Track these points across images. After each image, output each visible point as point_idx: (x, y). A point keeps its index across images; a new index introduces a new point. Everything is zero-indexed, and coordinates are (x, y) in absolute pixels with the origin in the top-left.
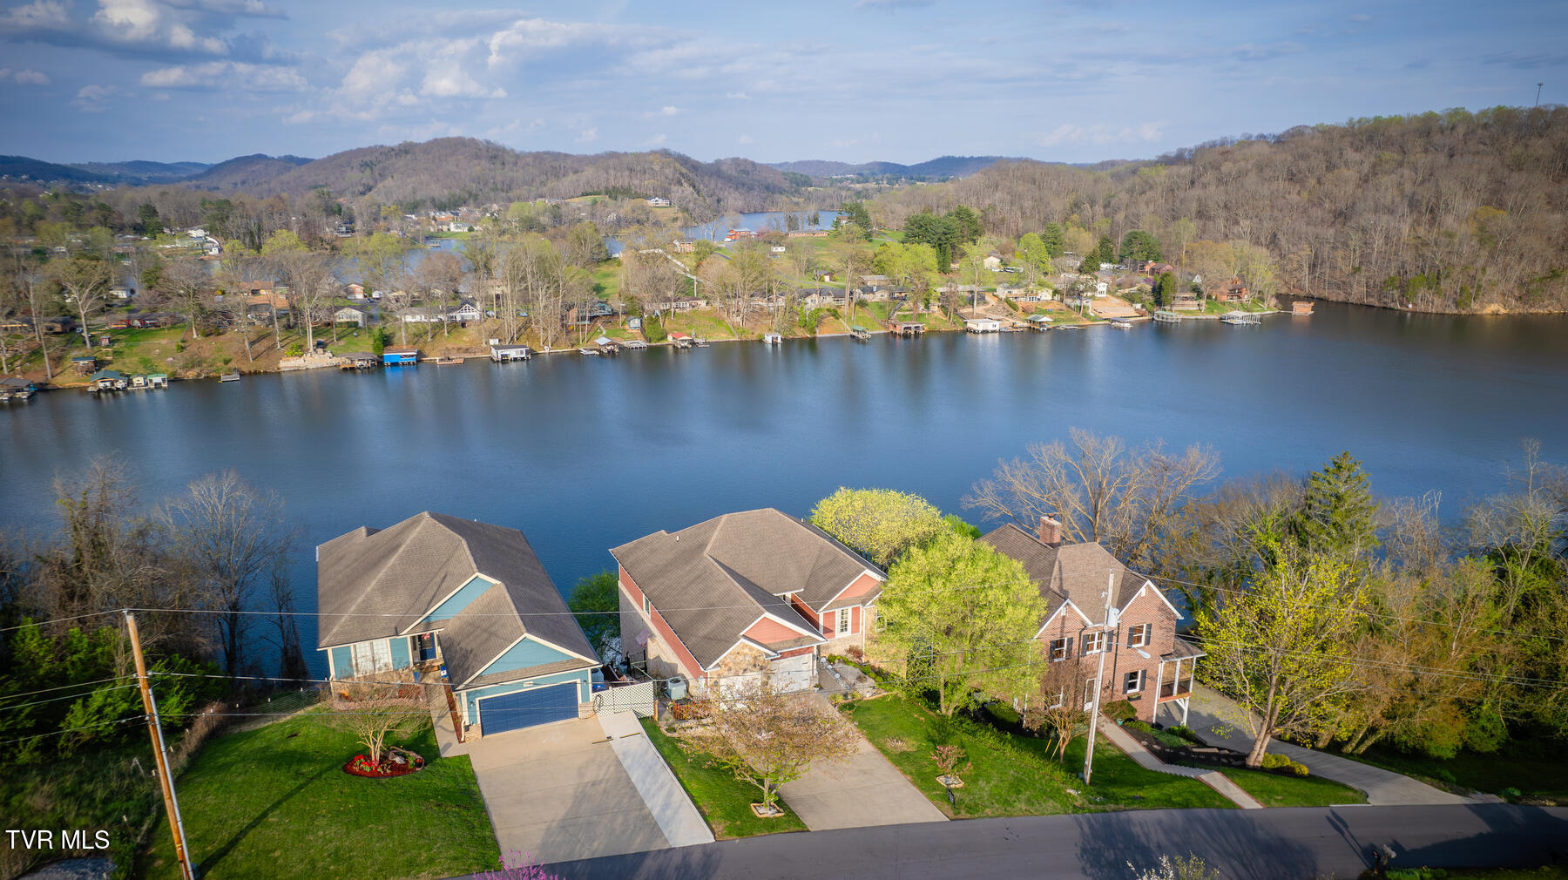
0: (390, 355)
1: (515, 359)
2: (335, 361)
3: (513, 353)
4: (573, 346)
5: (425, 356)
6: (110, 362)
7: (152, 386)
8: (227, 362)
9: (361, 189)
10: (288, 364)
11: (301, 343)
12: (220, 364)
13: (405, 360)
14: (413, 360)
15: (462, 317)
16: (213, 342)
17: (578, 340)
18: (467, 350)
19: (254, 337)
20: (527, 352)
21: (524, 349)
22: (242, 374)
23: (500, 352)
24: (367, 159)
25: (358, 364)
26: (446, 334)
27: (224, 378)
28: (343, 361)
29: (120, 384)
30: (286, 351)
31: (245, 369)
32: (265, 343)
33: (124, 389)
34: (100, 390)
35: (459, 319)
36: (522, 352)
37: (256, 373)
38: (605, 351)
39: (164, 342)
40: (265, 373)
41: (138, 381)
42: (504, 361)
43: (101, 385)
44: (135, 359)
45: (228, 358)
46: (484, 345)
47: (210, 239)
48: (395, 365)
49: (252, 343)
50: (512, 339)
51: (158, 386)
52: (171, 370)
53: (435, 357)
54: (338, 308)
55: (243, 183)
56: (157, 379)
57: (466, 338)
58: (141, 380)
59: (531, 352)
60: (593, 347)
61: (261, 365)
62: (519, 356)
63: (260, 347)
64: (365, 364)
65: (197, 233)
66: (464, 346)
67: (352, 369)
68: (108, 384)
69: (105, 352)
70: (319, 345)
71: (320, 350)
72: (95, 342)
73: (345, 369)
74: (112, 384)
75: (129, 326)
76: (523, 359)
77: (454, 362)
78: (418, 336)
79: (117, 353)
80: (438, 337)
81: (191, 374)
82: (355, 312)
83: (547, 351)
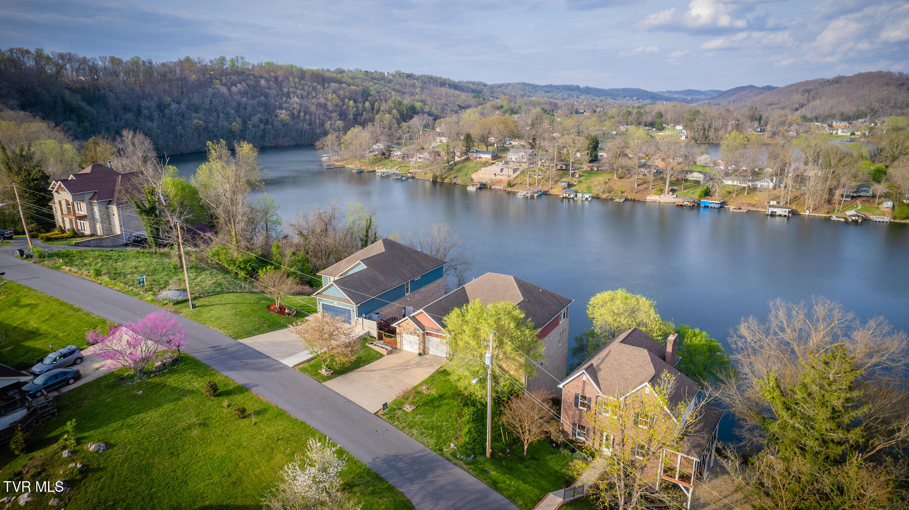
0: (705, 201)
1: (780, 215)
2: (676, 200)
3: (779, 211)
4: (828, 213)
5: (727, 205)
6: (575, 185)
7: (584, 199)
8: (622, 192)
9: (797, 106)
10: (652, 198)
11: (662, 188)
12: (619, 193)
13: (713, 205)
14: (717, 206)
15: (761, 186)
16: (622, 182)
17: (834, 210)
18: (754, 206)
19: (641, 182)
20: (789, 212)
21: (787, 210)
22: (626, 200)
23: (771, 210)
24: (808, 88)
25: (686, 203)
26: (746, 194)
27: (617, 200)
28: (680, 201)
29: (572, 196)
30: (654, 191)
31: (629, 197)
32: (645, 186)
33: (573, 198)
34: (563, 198)
35: (759, 186)
36: (785, 212)
37: (634, 200)
38: (850, 220)
39: (601, 179)
40: (639, 201)
41: (579, 195)
42: (773, 215)
43: (565, 195)
44: (585, 185)
45: (623, 190)
46: (766, 204)
47: (683, 131)
48: (706, 207)
49: (638, 185)
50: (787, 203)
51: (587, 199)
52: (597, 193)
53: (731, 207)
54: (692, 172)
55: (734, 101)
56: (587, 196)
57: (756, 198)
58: (581, 195)
59: (794, 213)
60: (844, 216)
61: (637, 197)
62: (783, 214)
63: (641, 187)
64: (689, 204)
65: (679, 127)
66: (753, 202)
67: (681, 205)
68: (567, 195)
69: (574, 181)
70: (673, 191)
71: (671, 193)
72: (573, 175)
73: (678, 205)
74: (569, 196)
75: (592, 170)
76: (785, 216)
77: (741, 211)
78: (729, 193)
79: (580, 182)
80: (740, 195)
81: (604, 196)
82: (701, 176)
83: (807, 213)
